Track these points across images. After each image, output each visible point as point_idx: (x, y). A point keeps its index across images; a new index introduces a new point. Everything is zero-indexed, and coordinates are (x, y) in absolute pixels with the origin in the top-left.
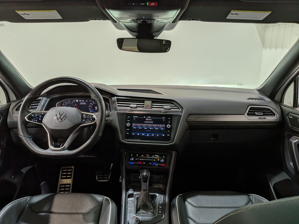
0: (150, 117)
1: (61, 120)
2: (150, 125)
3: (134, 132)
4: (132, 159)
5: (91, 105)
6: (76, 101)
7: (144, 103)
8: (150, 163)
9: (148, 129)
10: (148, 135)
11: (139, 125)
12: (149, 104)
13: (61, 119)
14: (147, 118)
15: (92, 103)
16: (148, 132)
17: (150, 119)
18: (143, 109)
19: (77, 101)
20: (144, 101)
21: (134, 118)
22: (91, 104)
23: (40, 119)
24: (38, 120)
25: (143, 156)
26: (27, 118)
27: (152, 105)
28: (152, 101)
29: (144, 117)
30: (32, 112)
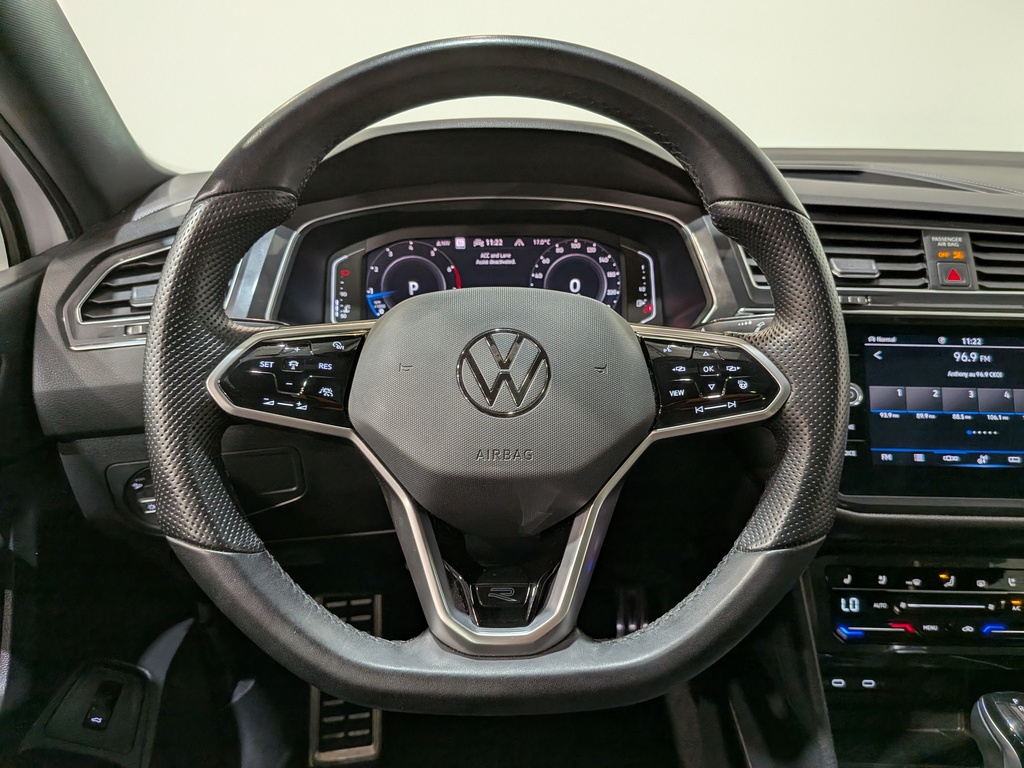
0: (977, 342)
1: (519, 397)
2: (985, 393)
3: (887, 446)
4: (847, 606)
5: (543, 269)
6: (453, 243)
7: (918, 245)
8: (968, 629)
9: (980, 422)
10: (983, 460)
11: (914, 393)
12: (958, 255)
13: (512, 387)
14: (962, 351)
15: (554, 256)
16: (984, 444)
17: (980, 351)
18: (925, 286)
19: (460, 243)
20: (917, 234)
21: (877, 349)
22: (546, 261)
23: (327, 392)
24: (312, 396)
25: (917, 582)
26: (223, 386)
27: (979, 262)
28: (974, 237)
29: (942, 340)
30: (249, 335)
